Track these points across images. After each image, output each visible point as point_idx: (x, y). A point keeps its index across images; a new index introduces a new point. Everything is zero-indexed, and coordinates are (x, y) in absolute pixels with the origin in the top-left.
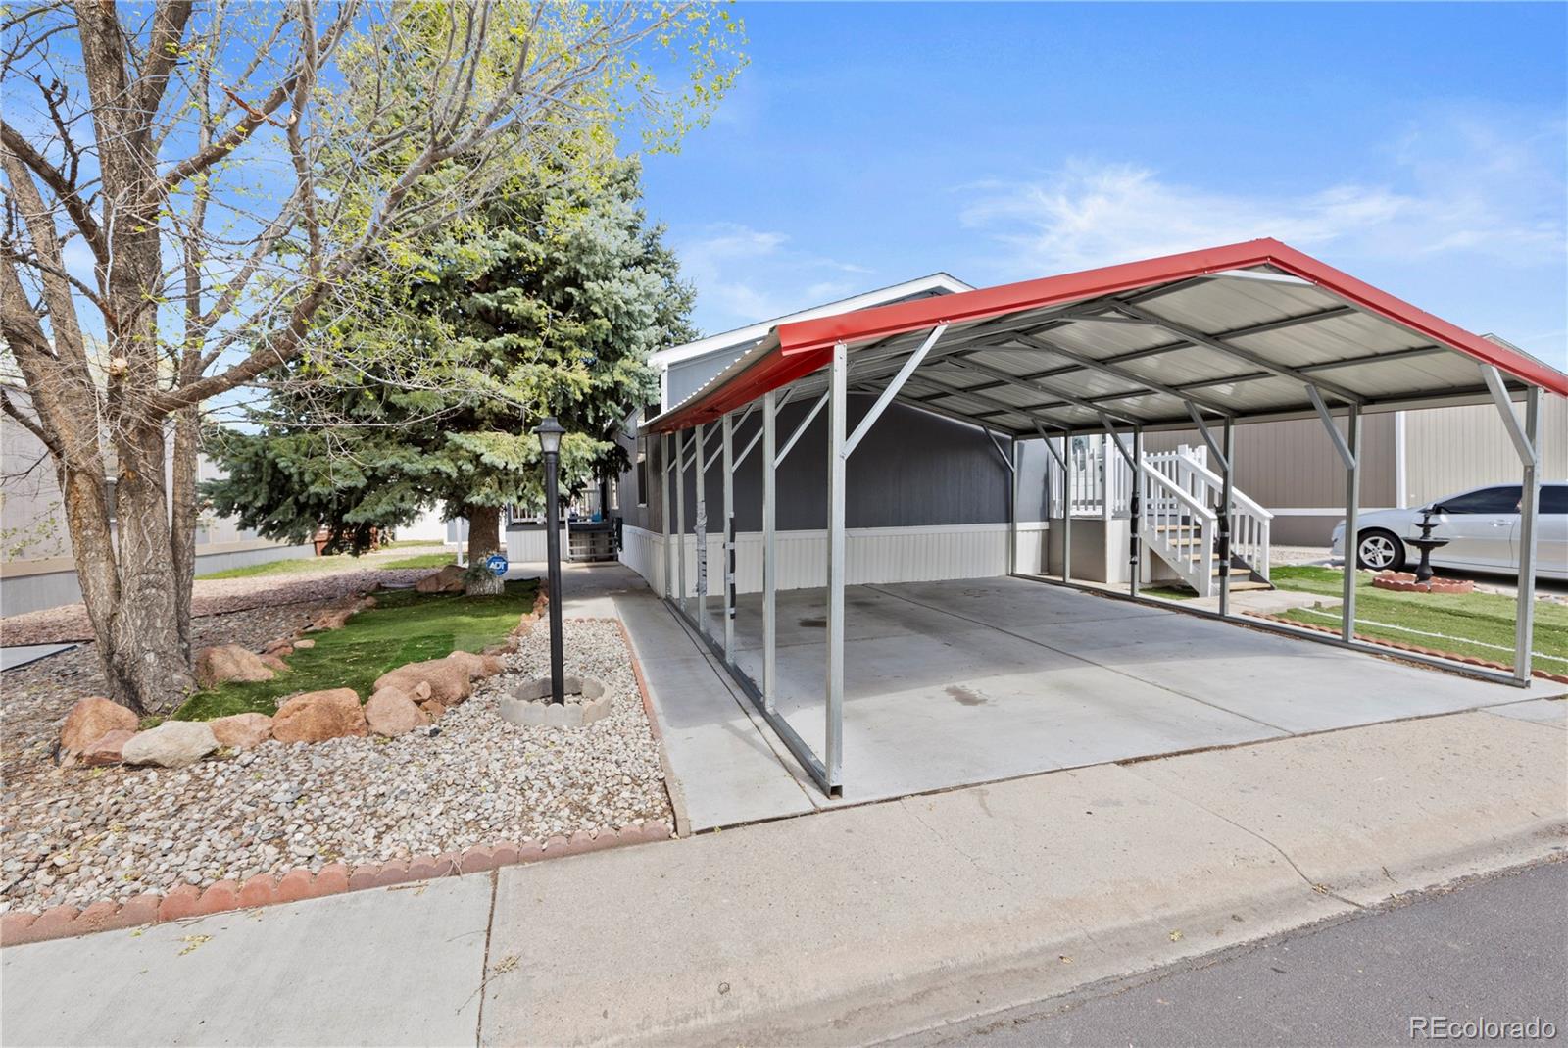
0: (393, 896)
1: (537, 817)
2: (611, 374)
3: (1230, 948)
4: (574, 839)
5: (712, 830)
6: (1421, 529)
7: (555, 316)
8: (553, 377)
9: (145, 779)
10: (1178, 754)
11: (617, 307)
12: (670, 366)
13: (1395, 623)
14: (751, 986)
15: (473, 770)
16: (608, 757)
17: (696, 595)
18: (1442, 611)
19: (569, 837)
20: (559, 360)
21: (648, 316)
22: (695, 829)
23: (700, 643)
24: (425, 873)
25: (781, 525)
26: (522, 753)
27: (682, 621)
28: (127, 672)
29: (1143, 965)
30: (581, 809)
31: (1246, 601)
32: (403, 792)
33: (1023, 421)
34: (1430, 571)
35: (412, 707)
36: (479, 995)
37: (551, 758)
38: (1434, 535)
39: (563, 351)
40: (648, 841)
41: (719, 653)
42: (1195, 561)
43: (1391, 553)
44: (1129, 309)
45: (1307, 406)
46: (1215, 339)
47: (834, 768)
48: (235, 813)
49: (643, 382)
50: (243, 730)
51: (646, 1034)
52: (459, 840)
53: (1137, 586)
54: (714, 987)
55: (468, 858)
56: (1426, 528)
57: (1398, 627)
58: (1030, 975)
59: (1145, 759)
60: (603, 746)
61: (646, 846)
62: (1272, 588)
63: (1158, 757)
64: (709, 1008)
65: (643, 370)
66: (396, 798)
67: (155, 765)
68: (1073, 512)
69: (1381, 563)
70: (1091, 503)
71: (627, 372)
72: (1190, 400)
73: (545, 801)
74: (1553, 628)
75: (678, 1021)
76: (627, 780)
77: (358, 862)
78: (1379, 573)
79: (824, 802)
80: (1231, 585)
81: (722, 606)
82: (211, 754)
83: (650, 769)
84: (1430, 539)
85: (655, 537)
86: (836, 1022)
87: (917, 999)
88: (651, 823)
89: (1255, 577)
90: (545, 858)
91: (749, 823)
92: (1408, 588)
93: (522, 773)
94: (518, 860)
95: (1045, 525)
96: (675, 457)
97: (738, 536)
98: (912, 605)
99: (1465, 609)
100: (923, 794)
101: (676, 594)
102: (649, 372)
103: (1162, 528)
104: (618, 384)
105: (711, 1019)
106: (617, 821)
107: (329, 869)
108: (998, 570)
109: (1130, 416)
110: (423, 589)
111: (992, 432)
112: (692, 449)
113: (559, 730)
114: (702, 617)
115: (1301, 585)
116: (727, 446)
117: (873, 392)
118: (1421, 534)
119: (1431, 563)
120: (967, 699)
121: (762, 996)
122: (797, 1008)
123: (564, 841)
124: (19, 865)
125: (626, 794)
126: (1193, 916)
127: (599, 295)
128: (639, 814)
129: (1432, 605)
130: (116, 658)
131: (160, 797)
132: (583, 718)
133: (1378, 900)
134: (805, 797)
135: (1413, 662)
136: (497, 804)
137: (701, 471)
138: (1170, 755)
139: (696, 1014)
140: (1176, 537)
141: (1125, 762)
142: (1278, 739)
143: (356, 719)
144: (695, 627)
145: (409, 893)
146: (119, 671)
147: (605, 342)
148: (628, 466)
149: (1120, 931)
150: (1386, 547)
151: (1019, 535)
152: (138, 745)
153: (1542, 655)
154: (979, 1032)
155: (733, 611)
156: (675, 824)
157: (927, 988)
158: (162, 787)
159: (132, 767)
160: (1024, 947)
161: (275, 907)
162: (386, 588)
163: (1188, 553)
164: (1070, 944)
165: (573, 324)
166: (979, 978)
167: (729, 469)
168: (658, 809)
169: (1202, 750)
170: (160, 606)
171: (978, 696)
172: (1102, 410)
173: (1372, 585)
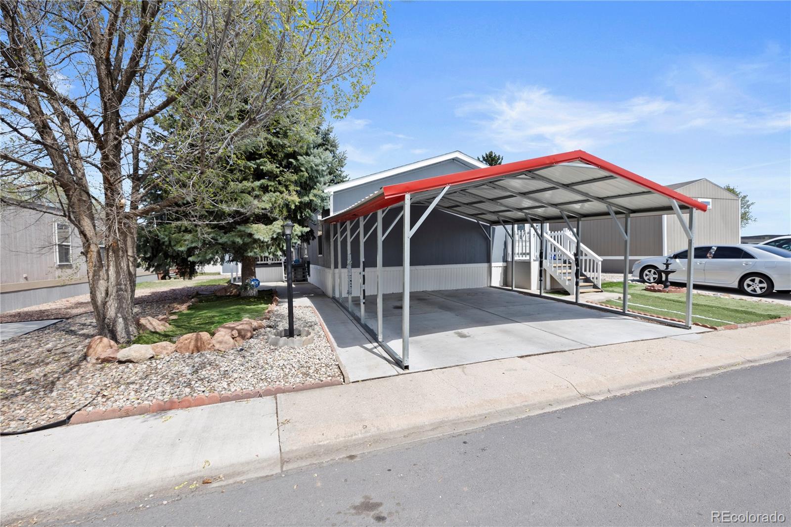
0: (238, 404)
1: (290, 377)
2: (308, 196)
3: (545, 413)
4: (305, 384)
5: (358, 381)
6: (665, 266)
7: (283, 171)
8: (282, 198)
9: (128, 367)
10: (543, 354)
11: (312, 167)
12: (334, 192)
13: (649, 305)
14: (374, 426)
15: (261, 362)
16: (315, 357)
17: (346, 295)
18: (671, 300)
19: (303, 383)
20: (285, 190)
21: (325, 171)
22: (351, 381)
23: (349, 316)
24: (248, 396)
25: (385, 264)
26: (280, 356)
27: (341, 307)
28: (111, 326)
29: (513, 418)
30: (306, 374)
31: (589, 297)
32: (235, 369)
33: (494, 218)
34: (669, 284)
35: (232, 340)
36: (277, 430)
37: (292, 357)
38: (671, 268)
39: (287, 187)
40: (334, 385)
41: (358, 320)
42: (568, 280)
43: (656, 276)
44: (531, 174)
45: (608, 214)
46: (567, 186)
47: (406, 359)
48: (170, 377)
49: (323, 199)
50: (165, 348)
51: (338, 440)
52: (261, 385)
53: (543, 291)
54: (361, 427)
55: (265, 391)
56: (667, 265)
57: (650, 307)
58: (473, 422)
59: (530, 356)
60: (312, 354)
61: (333, 387)
62: (602, 291)
63: (535, 355)
64: (359, 432)
65: (322, 194)
66: (232, 372)
67: (130, 361)
68: (516, 258)
69: (652, 280)
70: (524, 254)
71: (315, 196)
72: (562, 210)
73: (292, 372)
74: (712, 307)
75: (349, 436)
76: (323, 365)
77: (222, 393)
78: (650, 285)
79: (401, 371)
80: (581, 290)
81: (359, 300)
82: (152, 357)
83: (332, 362)
84: (669, 270)
85: (327, 270)
86: (404, 436)
87: (433, 430)
88: (334, 379)
89: (595, 287)
90: (294, 391)
91: (373, 379)
92: (659, 291)
93: (281, 363)
94: (284, 391)
95: (505, 264)
96: (337, 233)
97: (366, 269)
98: (443, 300)
99: (680, 299)
100: (441, 368)
101: (337, 295)
102: (325, 195)
103: (555, 265)
104: (311, 201)
105: (360, 436)
106: (321, 378)
107: (212, 394)
108: (483, 284)
109: (539, 216)
110: (218, 294)
111: (480, 222)
112: (345, 229)
113: (294, 348)
114: (350, 305)
115: (615, 290)
116: (361, 229)
117: (427, 204)
118: (665, 268)
119: (669, 280)
120: (462, 336)
121: (378, 429)
122: (390, 433)
123: (301, 385)
124: (90, 395)
125: (323, 369)
126: (535, 405)
127: (304, 162)
128: (329, 376)
129: (667, 298)
130: (107, 320)
131: (137, 373)
132: (304, 343)
133: (602, 398)
134: (395, 370)
135: (649, 320)
136: (273, 374)
137: (349, 240)
138: (540, 354)
139: (355, 434)
140: (561, 269)
141: (522, 357)
142: (584, 348)
143: (210, 344)
144: (347, 310)
145: (244, 403)
146: (108, 326)
147: (305, 182)
148: (314, 238)
149: (508, 410)
150: (655, 273)
151: (493, 269)
152: (122, 354)
153: (703, 317)
154: (453, 437)
155: (364, 301)
156: (344, 379)
157: (436, 427)
158: (136, 369)
159: (120, 362)
160: (473, 414)
161: (193, 408)
162: (200, 294)
163: (566, 276)
164: (489, 414)
165: (291, 175)
166: (455, 423)
167: (362, 240)
168: (337, 375)
169: (553, 352)
170: (125, 298)
171: (467, 335)
172: (527, 213)
173: (645, 290)
